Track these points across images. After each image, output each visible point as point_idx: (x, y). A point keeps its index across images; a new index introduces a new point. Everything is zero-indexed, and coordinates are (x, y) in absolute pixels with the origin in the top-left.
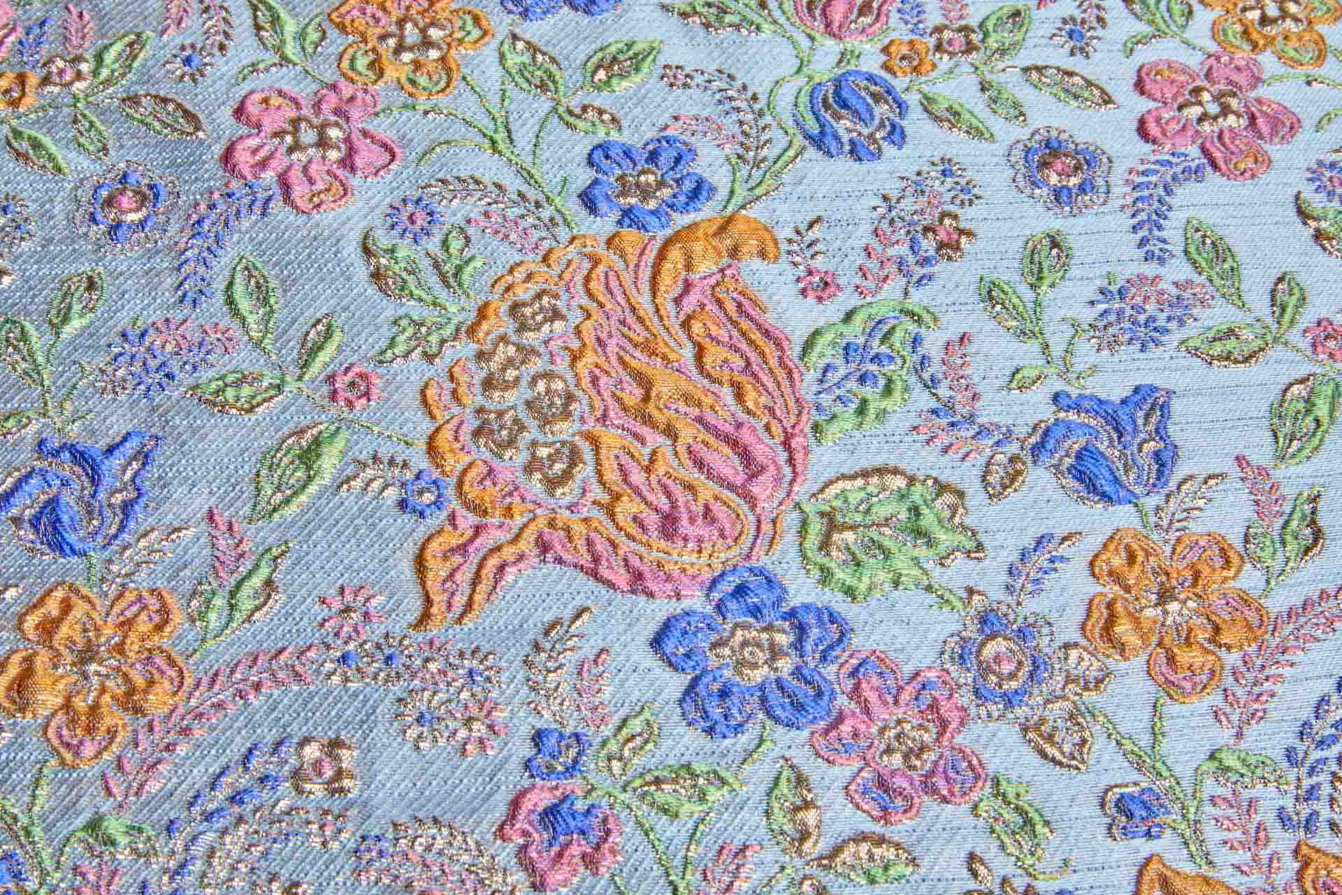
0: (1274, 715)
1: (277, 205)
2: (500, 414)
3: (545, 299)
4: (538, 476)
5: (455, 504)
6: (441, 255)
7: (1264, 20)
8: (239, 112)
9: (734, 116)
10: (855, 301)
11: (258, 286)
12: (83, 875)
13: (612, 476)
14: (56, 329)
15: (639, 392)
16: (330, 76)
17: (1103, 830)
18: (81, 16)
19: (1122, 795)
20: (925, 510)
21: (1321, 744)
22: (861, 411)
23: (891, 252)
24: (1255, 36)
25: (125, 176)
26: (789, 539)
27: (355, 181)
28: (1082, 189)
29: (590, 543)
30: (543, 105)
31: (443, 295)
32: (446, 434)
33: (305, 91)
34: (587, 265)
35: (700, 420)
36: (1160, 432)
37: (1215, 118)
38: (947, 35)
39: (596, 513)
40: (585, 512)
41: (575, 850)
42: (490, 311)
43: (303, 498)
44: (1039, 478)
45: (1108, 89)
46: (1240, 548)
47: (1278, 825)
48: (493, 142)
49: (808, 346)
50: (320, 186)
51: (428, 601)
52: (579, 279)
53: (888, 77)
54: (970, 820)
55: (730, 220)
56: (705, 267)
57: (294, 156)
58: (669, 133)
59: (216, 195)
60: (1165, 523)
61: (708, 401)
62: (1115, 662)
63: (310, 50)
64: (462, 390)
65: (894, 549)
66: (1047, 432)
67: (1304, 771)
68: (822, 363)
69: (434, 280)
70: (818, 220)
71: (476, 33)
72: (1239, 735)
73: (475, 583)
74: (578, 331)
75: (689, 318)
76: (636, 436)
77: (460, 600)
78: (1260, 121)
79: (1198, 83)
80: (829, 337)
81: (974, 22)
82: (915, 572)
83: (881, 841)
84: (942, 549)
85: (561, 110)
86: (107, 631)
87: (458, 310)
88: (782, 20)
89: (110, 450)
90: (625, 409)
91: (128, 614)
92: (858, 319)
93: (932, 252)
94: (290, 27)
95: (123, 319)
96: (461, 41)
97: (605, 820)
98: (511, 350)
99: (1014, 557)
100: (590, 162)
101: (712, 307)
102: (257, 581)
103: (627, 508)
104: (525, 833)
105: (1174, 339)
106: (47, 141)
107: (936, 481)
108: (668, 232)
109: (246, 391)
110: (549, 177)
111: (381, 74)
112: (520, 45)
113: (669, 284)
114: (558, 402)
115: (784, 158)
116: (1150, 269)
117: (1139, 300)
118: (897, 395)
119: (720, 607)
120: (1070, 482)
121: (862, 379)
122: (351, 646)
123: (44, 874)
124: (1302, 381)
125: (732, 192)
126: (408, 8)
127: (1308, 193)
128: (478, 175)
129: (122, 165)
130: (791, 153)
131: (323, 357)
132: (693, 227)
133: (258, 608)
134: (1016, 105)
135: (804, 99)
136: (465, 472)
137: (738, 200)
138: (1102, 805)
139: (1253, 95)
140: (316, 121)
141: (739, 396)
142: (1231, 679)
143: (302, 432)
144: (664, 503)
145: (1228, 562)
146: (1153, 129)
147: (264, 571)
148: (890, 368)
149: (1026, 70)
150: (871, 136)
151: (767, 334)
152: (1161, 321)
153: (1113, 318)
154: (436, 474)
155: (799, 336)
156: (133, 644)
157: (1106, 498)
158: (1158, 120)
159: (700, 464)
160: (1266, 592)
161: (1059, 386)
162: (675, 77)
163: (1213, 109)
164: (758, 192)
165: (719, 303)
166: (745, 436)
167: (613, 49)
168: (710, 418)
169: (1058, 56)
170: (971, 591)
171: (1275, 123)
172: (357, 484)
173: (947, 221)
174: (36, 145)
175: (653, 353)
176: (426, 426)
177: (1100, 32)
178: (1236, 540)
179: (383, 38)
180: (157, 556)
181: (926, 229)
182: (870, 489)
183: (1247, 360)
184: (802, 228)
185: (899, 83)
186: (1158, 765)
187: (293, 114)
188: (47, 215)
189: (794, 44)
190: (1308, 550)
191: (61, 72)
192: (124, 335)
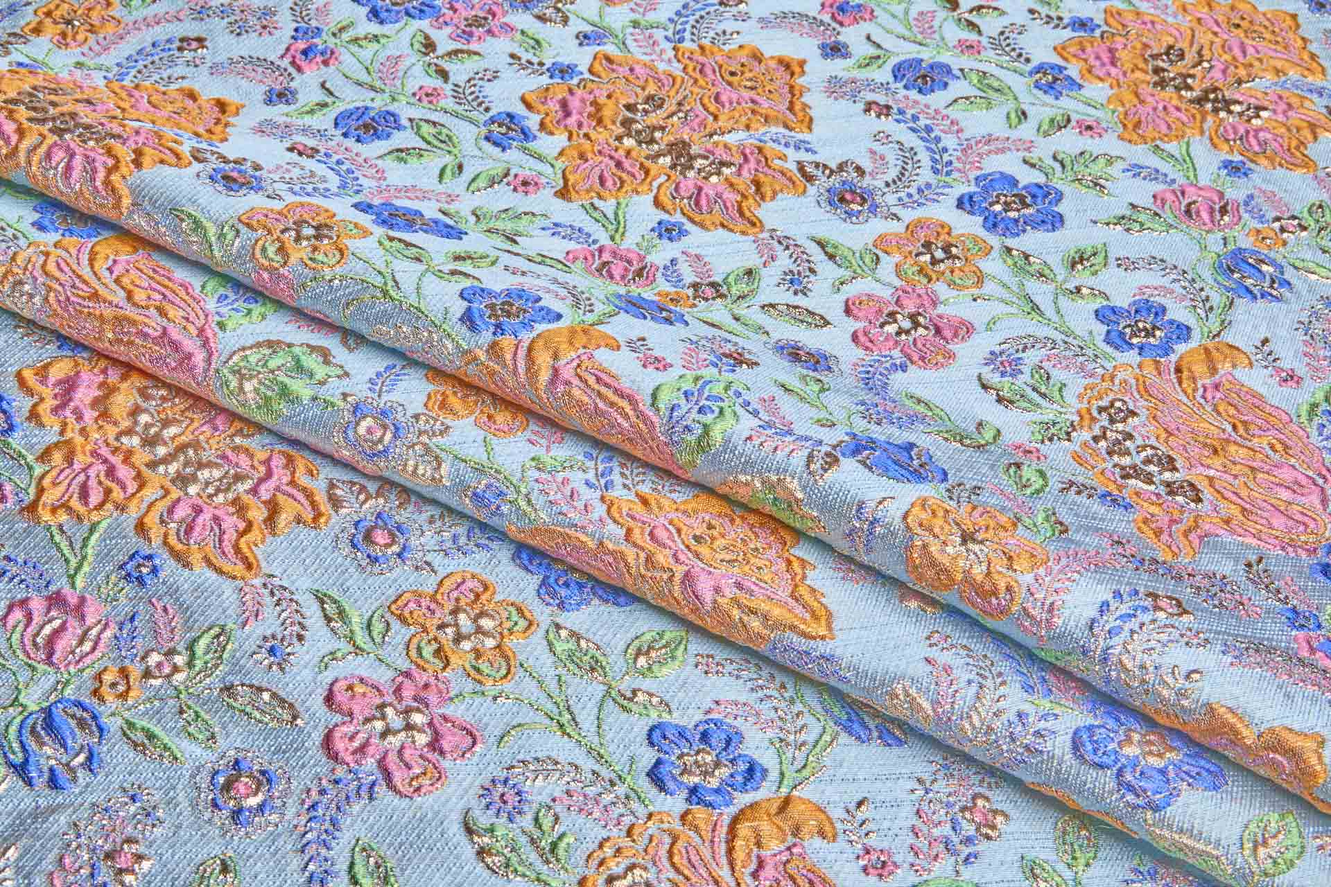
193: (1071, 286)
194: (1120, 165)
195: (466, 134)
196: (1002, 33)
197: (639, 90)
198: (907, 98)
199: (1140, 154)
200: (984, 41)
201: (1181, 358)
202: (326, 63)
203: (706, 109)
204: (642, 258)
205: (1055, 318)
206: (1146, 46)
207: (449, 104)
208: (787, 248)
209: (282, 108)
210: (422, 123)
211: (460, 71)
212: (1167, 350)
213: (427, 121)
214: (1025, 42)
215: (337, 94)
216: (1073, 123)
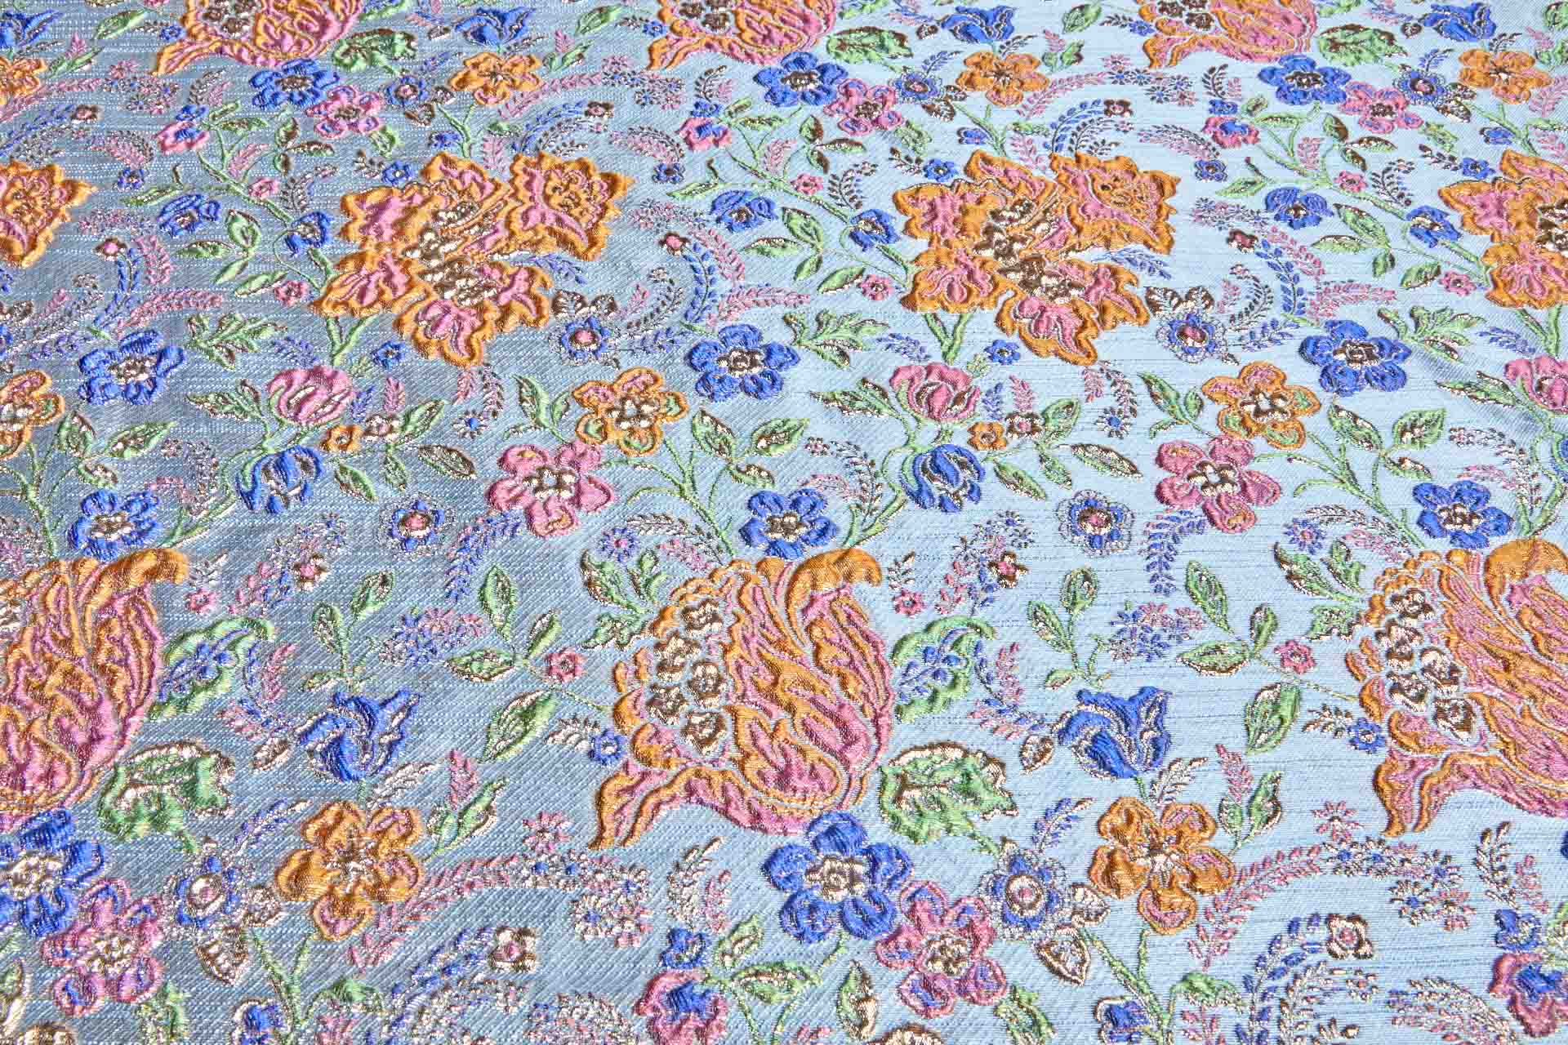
0: (1235, 948)
1: (522, 530)
2: (668, 690)
3: (708, 606)
4: (691, 737)
5: (628, 756)
6: (637, 571)
7: (1258, 412)
8: (502, 461)
9: (857, 476)
10: (934, 616)
11: (504, 588)
12: (324, 1023)
13: (745, 740)
14: (356, 612)
15: (771, 678)
16: (569, 436)
17: (1094, 1033)
18: (397, 386)
19: (1111, 1006)
20: (974, 776)
21: (1273, 975)
22: (933, 699)
23: (964, 580)
24: (1249, 423)
25: (417, 503)
26: (871, 794)
27: (579, 515)
28: (1110, 536)
29: (724, 790)
30: (721, 463)
31: (634, 599)
32: (628, 703)
33: (550, 448)
34: (741, 582)
35: (813, 701)
36: (1158, 723)
37: (1215, 486)
38: (1017, 420)
39: (731, 767)
40: (723, 766)
41: (691, 1024)
42: (668, 614)
43: (520, 746)
44: (1064, 756)
45: (1135, 462)
46: (1215, 816)
47: (1235, 1039)
48: (682, 490)
49: (897, 648)
50: (555, 517)
51: (602, 828)
52: (734, 592)
53: (972, 450)
54: (991, 1019)
55: (847, 553)
56: (826, 586)
57: (538, 495)
58: (808, 487)
59: (480, 521)
60: (1157, 794)
61: (820, 686)
62: (1112, 900)
63: (557, 417)
64: (642, 671)
65: (949, 805)
66: (1071, 721)
67: (1257, 996)
68: (906, 662)
69: (630, 589)
70: (911, 555)
71: (676, 409)
72: (1207, 963)
73: (639, 814)
74: (730, 631)
75: (812, 624)
76: (765, 710)
77: (625, 828)
78: (1250, 489)
79: (1204, 459)
80: (913, 642)
81: (1037, 411)
82: (964, 823)
83: (921, 1030)
84: (984, 806)
85: (732, 467)
86: (367, 838)
87: (645, 611)
88: (897, 407)
89: (384, 704)
90: (759, 690)
91: (384, 826)
92: (936, 631)
93: (994, 581)
94: (545, 401)
95: (405, 606)
96: (665, 415)
97: (716, 1002)
98: (680, 643)
99: (1040, 816)
100: (750, 507)
101: (829, 617)
102: (479, 807)
103: (754, 764)
104: (655, 1009)
105: (1172, 654)
106: (363, 475)
107: (985, 754)
108: (802, 560)
109: (487, 664)
110: (718, 516)
111: (605, 437)
112: (707, 419)
113: (799, 600)
114: (711, 682)
115: (891, 509)
116: (1158, 599)
117: (1147, 622)
118: (960, 688)
119: (816, 844)
120: (1085, 759)
121: (935, 675)
122: (543, 858)
123: (296, 1021)
124: (1271, 688)
125: (850, 533)
126: (629, 390)
127: (1284, 543)
128: (668, 513)
129: (416, 496)
130: (896, 504)
131: (545, 642)
132: (820, 556)
133: (478, 827)
134: (1065, 473)
135: (908, 465)
136: (638, 732)
137: (854, 538)
138: (1095, 1013)
139: (1246, 468)
140: (556, 470)
141: (844, 685)
142: (1203, 917)
143: (524, 697)
144: (781, 762)
145: (1204, 827)
146: (1167, 493)
147: (486, 799)
148: (956, 667)
149: (1074, 447)
150: (955, 494)
151: (867, 638)
152: (1164, 639)
153: (1126, 635)
154: (617, 732)
155: (891, 641)
156: (384, 849)
157: (1113, 773)
158: (1172, 487)
159: (811, 734)
160: (1235, 849)
161: (1083, 686)
162: (815, 446)
163: (1215, 479)
164: (869, 532)
165: (835, 614)
166: (846, 714)
167: (773, 424)
168: (821, 701)
169: (1099, 437)
170: (1004, 840)
171: (1262, 490)
172: (560, 737)
173: (1007, 559)
174: (356, 478)
175: (783, 649)
176: (614, 697)
177: (1132, 420)
178: (1212, 810)
179: (609, 411)
180: (409, 784)
181: (991, 565)
182: (935, 758)
183: (1228, 670)
184: (900, 559)
185: (980, 455)
186: (1141, 983)
187: (541, 464)
188: (359, 529)
189: (905, 423)
190: (1269, 819)
191: (379, 426)
192: (404, 619)
193: (1395, 456)
194: (1480, 327)
195: (833, 230)
196: (1388, 169)
197: (1009, 195)
198: (1274, 230)
199: (1504, 318)
200: (1367, 177)
201: (1494, 553)
202: (716, 143)
203: (1072, 221)
204: (967, 380)
205: (1369, 491)
206: (1539, 197)
207: (822, 195)
208: (1114, 384)
209: (669, 187)
210: (795, 215)
211: (841, 162)
212: (1479, 540)
213: (799, 212)
214: (1408, 181)
215: (720, 174)
216: (1442, 276)
